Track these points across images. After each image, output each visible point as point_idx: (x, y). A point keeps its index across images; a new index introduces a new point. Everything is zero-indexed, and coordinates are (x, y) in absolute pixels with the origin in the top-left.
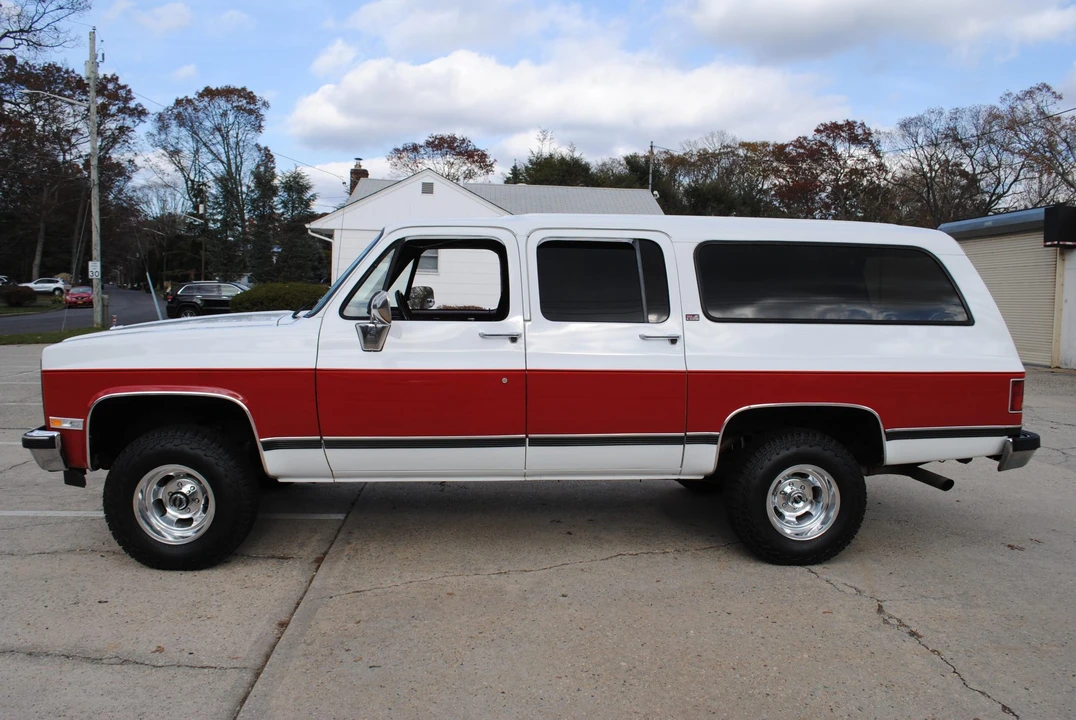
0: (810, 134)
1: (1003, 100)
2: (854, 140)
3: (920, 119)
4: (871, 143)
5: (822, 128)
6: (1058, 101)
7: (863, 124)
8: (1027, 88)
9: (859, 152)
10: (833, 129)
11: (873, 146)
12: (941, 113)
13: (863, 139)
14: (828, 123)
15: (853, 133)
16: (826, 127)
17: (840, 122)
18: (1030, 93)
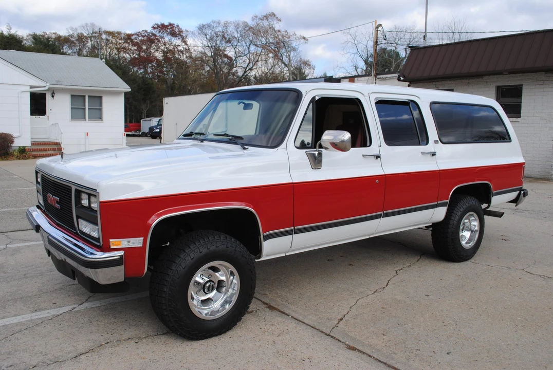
0: (149, 29)
1: (253, 19)
2: (174, 34)
3: (209, 26)
4: (182, 36)
5: (156, 26)
6: (279, 22)
7: (178, 26)
8: (265, 14)
9: (177, 41)
10: (163, 27)
11: (183, 39)
12: (219, 23)
13: (178, 34)
14: (159, 24)
15: (173, 31)
16: (159, 26)
17: (166, 24)
18: (266, 17)
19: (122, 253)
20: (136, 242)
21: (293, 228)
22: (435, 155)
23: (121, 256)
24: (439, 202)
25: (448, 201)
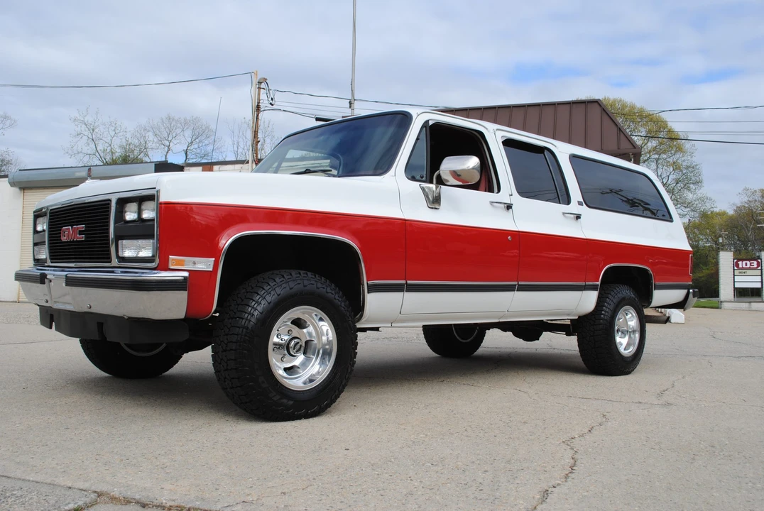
19: (186, 274)
20: (204, 264)
21: (403, 282)
22: (580, 218)
23: (185, 278)
24: (587, 283)
25: (599, 283)
